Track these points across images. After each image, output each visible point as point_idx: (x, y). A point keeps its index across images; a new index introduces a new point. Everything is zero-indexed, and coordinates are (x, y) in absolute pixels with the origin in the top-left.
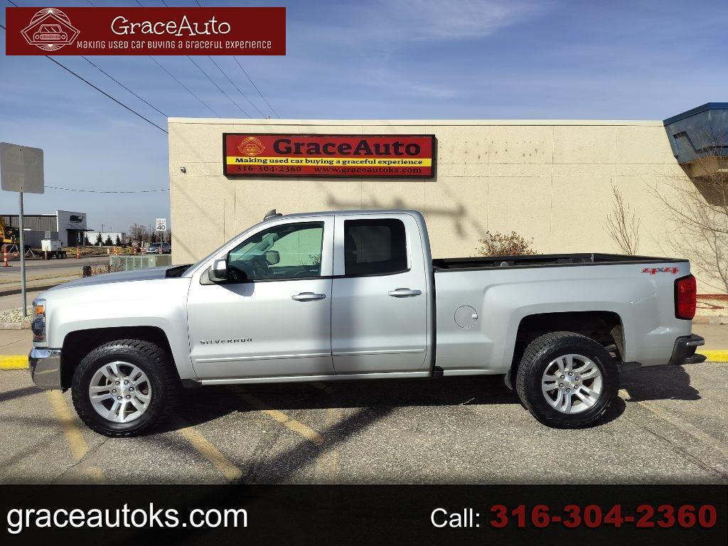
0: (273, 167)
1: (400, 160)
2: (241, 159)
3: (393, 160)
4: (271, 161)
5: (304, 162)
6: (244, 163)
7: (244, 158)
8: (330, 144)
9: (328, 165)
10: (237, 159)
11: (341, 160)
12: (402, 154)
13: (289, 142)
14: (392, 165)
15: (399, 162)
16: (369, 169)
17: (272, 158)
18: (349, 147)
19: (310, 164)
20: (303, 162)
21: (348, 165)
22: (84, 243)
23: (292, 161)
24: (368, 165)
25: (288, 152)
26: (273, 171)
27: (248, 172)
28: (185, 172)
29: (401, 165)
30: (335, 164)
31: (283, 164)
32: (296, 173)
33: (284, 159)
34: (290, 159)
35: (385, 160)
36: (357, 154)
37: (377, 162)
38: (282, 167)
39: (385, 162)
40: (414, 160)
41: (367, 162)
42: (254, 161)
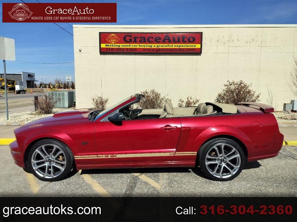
0: (123, 49)
1: (185, 45)
2: (108, 45)
3: (181, 45)
4: (122, 46)
5: (138, 46)
6: (109, 47)
7: (109, 44)
8: (150, 37)
9: (150, 47)
10: (106, 45)
11: (156, 45)
12: (186, 42)
13: (131, 36)
14: (181, 47)
15: (184, 46)
16: (170, 49)
17: (123, 45)
18: (160, 39)
19: (141, 47)
21: (159, 47)
22: (34, 87)
23: (132, 46)
24: (169, 47)
25: (130, 42)
26: (123, 51)
27: (111, 51)
28: (80, 51)
29: (185, 47)
30: (153, 47)
31: (128, 47)
32: (134, 51)
33: (128, 45)
34: (131, 45)
35: (178, 45)
36: (164, 42)
37: (174, 46)
38: (127, 49)
39: (177, 46)
40: (192, 45)
41: (169, 46)
42: (114, 46)
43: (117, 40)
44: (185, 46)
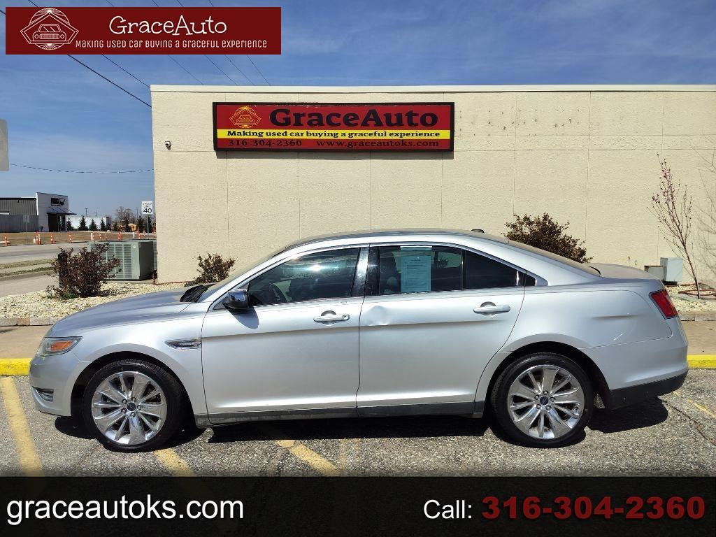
0: (270, 140)
1: (414, 131)
2: (234, 132)
3: (406, 132)
4: (267, 134)
6: (237, 137)
7: (237, 131)
8: (334, 115)
9: (332, 138)
10: (229, 132)
11: (347, 132)
12: (417, 125)
13: (287, 112)
14: (405, 138)
15: (413, 134)
16: (380, 142)
17: (268, 131)
18: (356, 117)
19: (312, 137)
20: (304, 134)
21: (355, 138)
22: (66, 227)
23: (291, 134)
24: (377, 137)
25: (286, 124)
26: (270, 145)
27: (241, 146)
28: (169, 147)
29: (415, 137)
30: (340, 137)
31: (282, 137)
32: (296, 147)
33: (282, 131)
34: (289, 132)
35: (397, 132)
36: (365, 125)
37: (388, 135)
38: (280, 140)
39: (397, 135)
40: (430, 132)
41: (377, 135)
42: (248, 134)
43: (256, 120)
44: (415, 135)
